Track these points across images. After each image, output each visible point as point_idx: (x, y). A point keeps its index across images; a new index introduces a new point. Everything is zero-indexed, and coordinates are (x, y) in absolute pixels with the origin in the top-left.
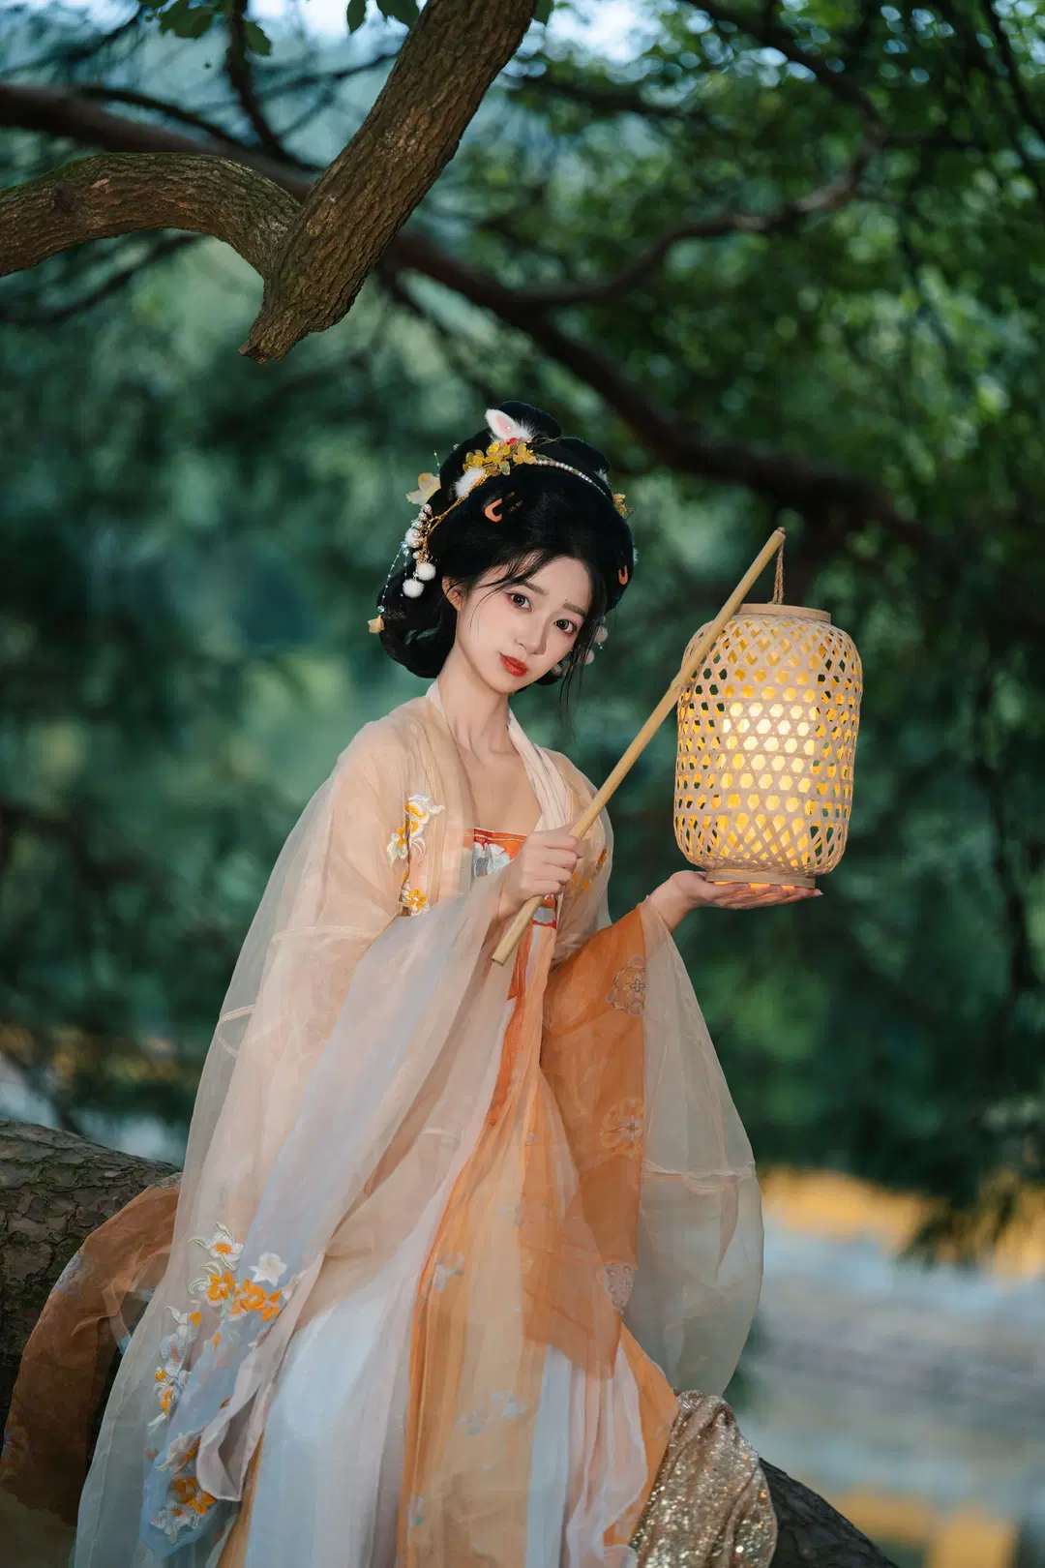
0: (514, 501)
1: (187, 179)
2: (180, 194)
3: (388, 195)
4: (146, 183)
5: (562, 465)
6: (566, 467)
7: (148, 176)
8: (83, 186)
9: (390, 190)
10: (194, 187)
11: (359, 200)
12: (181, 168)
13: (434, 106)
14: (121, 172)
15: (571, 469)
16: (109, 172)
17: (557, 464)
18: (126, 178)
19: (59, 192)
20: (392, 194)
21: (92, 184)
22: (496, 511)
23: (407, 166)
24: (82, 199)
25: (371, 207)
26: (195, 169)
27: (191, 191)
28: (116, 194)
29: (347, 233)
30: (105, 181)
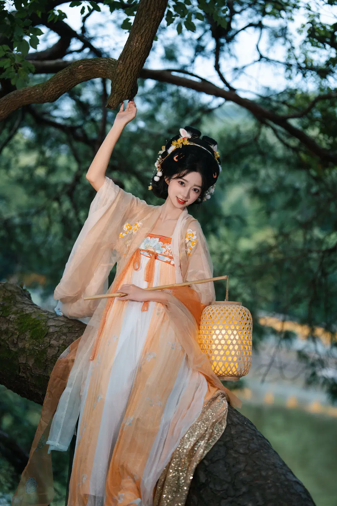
0: (182, 156)
1: (101, 64)
2: (99, 68)
3: (134, 59)
4: (91, 65)
5: (197, 145)
6: (198, 146)
7: (92, 64)
8: (76, 67)
9: (134, 58)
10: (102, 65)
11: (127, 61)
12: (99, 61)
13: (141, 33)
14: (85, 63)
15: (200, 146)
16: (82, 63)
17: (196, 145)
18: (86, 65)
19: (70, 70)
20: (135, 59)
21: (78, 67)
22: (176, 158)
23: (137, 51)
24: (75, 71)
25: (130, 63)
26: (103, 61)
27: (101, 66)
28: (84, 69)
29: (125, 71)
30: (82, 66)
